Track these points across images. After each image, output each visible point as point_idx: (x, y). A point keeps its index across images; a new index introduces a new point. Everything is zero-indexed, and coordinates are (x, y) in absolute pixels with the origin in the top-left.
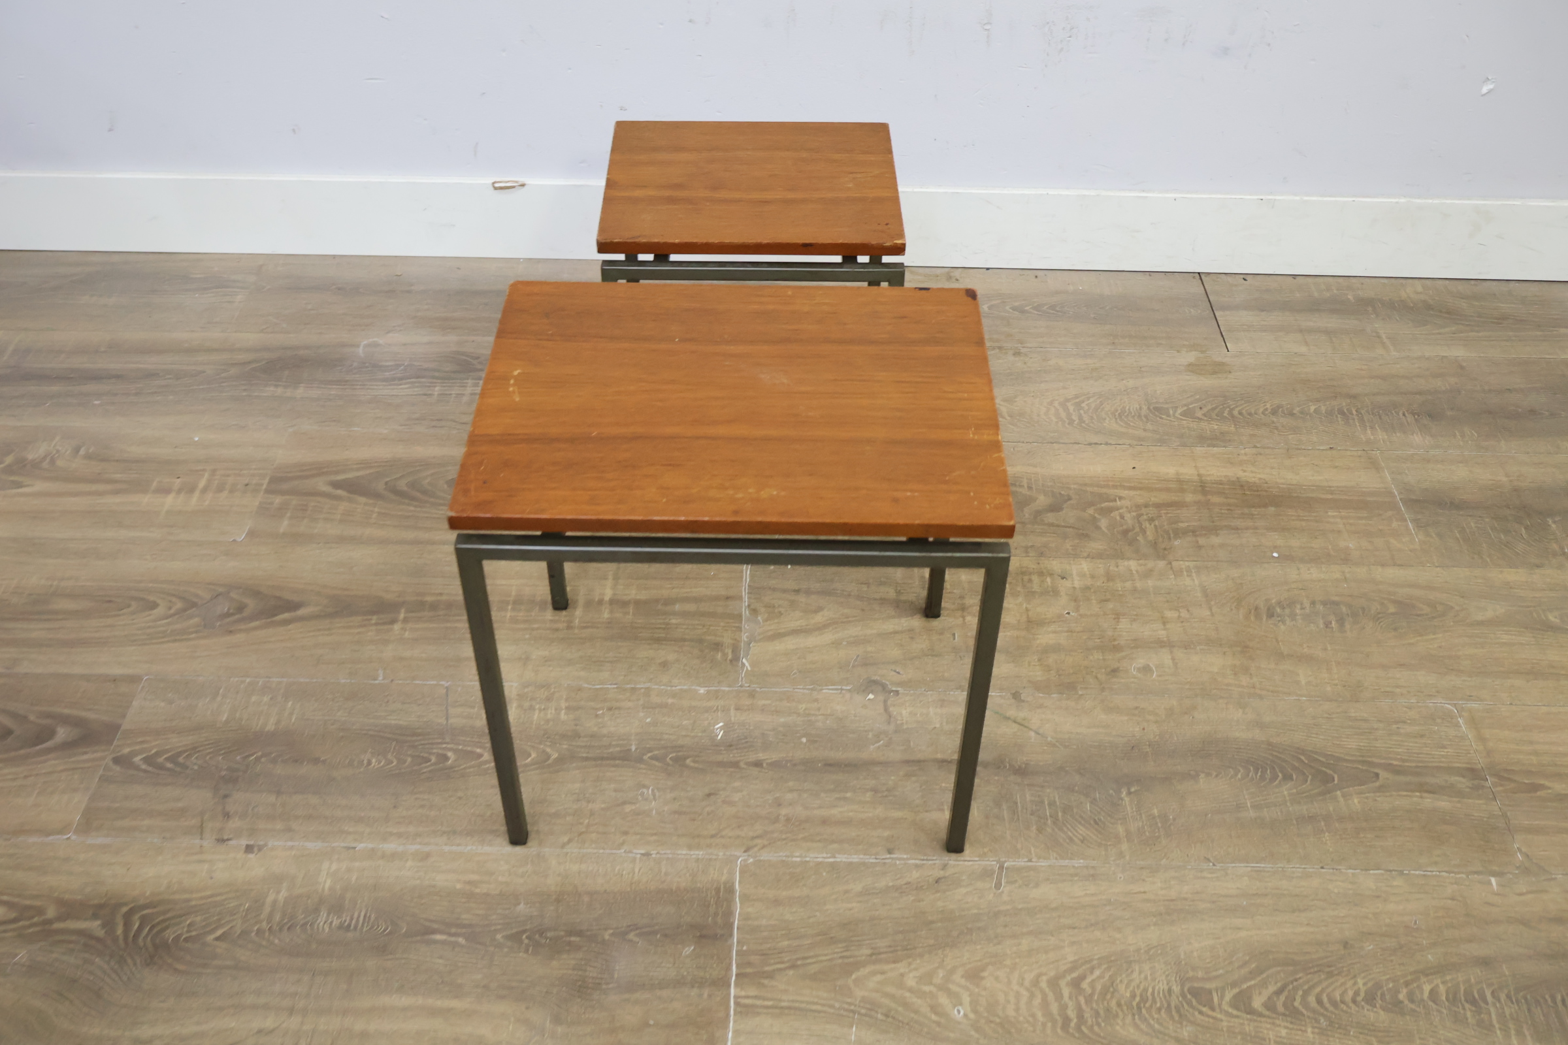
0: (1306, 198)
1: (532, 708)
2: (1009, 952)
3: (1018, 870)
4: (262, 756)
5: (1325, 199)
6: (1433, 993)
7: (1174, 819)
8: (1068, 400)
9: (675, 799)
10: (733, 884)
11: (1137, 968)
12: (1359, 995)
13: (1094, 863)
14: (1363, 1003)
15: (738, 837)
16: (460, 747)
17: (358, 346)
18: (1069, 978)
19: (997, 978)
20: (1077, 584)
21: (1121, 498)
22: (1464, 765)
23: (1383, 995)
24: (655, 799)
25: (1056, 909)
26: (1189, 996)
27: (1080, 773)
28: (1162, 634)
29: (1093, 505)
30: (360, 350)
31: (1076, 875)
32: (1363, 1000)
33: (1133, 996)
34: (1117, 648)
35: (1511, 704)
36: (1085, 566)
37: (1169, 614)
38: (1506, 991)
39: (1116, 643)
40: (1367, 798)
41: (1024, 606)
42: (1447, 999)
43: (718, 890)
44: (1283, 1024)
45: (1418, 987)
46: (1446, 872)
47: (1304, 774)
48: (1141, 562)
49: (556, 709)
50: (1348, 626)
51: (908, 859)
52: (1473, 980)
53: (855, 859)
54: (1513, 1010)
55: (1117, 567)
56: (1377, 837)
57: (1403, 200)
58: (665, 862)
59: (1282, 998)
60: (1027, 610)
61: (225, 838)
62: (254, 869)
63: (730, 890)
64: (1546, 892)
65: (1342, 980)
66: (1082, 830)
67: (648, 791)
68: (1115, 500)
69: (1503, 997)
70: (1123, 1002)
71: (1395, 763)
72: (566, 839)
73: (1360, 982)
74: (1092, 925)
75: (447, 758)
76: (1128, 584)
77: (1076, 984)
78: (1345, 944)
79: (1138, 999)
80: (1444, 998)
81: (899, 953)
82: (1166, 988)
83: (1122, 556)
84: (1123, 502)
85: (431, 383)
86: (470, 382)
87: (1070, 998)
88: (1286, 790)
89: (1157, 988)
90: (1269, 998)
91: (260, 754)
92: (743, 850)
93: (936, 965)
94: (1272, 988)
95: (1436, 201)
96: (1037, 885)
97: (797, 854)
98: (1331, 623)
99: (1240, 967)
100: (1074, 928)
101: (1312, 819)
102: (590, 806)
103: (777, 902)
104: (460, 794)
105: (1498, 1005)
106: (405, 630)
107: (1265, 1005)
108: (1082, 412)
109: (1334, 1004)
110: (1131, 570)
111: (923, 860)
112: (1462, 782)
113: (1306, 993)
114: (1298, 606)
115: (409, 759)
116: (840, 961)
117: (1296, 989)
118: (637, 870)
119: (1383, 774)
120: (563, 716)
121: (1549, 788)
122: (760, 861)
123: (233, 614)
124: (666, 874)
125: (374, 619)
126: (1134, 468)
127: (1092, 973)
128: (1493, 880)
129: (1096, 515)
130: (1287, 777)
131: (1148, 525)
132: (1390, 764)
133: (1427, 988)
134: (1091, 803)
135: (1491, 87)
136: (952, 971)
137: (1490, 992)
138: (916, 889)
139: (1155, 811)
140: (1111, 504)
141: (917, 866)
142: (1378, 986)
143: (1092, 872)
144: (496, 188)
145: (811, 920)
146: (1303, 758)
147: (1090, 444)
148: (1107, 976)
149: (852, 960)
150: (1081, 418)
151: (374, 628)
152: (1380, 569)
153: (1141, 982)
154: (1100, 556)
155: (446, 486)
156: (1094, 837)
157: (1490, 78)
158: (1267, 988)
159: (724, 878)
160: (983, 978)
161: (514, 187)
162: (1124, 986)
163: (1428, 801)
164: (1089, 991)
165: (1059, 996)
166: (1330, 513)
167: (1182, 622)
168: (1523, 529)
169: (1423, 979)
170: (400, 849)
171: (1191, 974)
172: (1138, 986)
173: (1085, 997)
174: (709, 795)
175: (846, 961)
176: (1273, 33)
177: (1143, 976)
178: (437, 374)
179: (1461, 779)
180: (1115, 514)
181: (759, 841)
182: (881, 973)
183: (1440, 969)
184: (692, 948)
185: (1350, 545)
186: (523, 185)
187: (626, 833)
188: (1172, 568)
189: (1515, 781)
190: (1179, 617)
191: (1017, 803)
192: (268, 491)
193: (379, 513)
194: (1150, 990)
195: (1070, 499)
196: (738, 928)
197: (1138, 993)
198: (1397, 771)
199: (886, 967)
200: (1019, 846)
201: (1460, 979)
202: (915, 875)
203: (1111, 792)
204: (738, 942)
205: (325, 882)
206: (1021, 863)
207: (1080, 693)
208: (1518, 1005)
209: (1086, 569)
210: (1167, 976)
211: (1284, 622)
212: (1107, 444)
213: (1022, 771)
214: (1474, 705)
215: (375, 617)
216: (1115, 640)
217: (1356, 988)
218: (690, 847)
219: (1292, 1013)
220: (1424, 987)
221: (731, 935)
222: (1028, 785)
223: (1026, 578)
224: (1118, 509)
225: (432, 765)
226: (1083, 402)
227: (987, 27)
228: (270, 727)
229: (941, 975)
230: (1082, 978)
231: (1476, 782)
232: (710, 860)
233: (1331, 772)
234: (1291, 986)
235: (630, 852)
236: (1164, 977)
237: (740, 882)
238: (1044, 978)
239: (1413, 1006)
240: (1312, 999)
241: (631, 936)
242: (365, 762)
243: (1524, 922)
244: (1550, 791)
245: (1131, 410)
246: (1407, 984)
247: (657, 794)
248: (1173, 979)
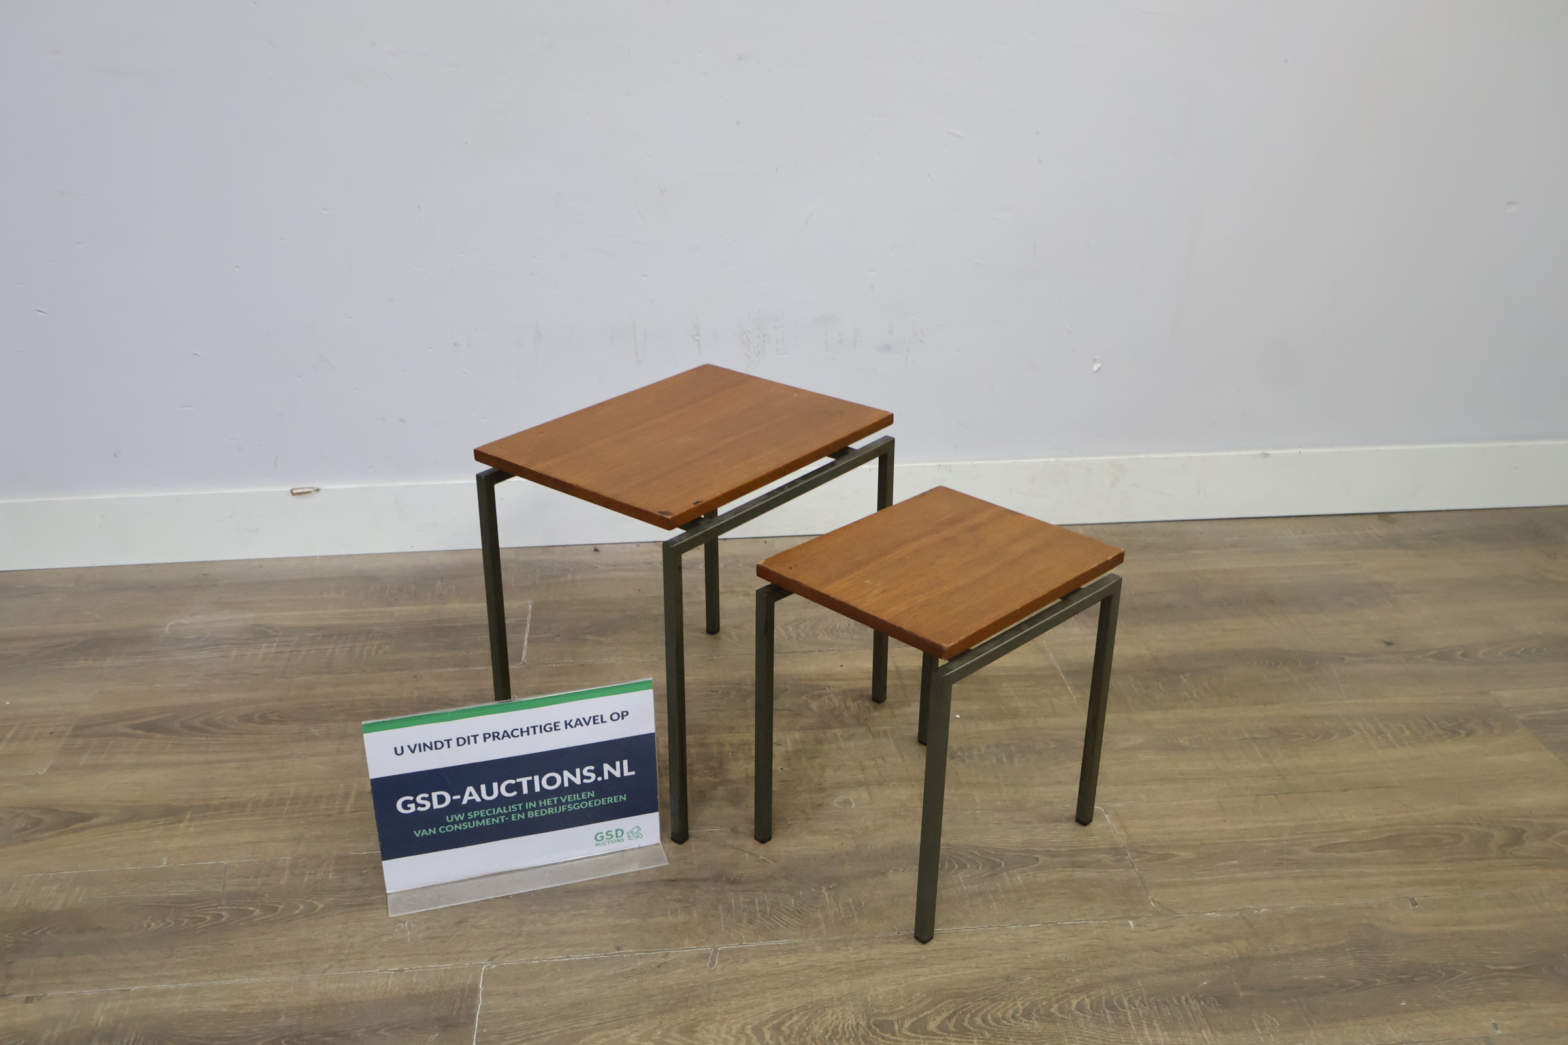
0: (975, 463)
1: (303, 874)
2: (719, 1011)
3: (731, 951)
4: (48, 930)
5: (991, 462)
6: (1080, 1007)
7: (866, 904)
8: (788, 624)
9: (428, 928)
10: (477, 985)
11: (830, 1012)
12: (1017, 1013)
13: (797, 941)
14: (1021, 1018)
15: (484, 951)
16: (235, 908)
17: (165, 626)
18: (770, 1024)
19: (708, 1031)
20: (790, 748)
21: (829, 687)
22: (1109, 847)
23: (1038, 1011)
24: (410, 930)
25: (762, 976)
26: (874, 1027)
27: (787, 879)
28: (861, 777)
29: (807, 693)
30: (166, 630)
31: (780, 951)
32: (1021, 1016)
33: (826, 1032)
34: (822, 790)
35: (1148, 802)
36: (797, 735)
37: (867, 763)
38: (1140, 998)
39: (821, 786)
40: (1028, 875)
41: (744, 766)
42: (1091, 1008)
43: (463, 991)
44: (953, 1039)
45: (1067, 1002)
46: (1092, 920)
47: (976, 863)
48: (845, 729)
49: (324, 873)
50: (1016, 760)
51: (634, 953)
52: (1113, 993)
53: (587, 957)
54: (1145, 1011)
55: (825, 734)
56: (1037, 901)
57: (1052, 460)
58: (416, 975)
59: (953, 1021)
60: (746, 769)
61: (7, 993)
62: (32, 1014)
63: (474, 990)
64: (1172, 926)
65: (1003, 1003)
66: (786, 918)
67: (404, 925)
68: (825, 689)
69: (1137, 1002)
70: (817, 1037)
71: (1052, 849)
72: (326, 966)
73: (1019, 1003)
74: (792, 985)
75: (222, 916)
76: (834, 746)
77: (777, 1028)
78: (1008, 978)
79: (829, 1034)
80: (1088, 1008)
81: (623, 1021)
82: (854, 1023)
83: (830, 727)
84: (832, 689)
85: (229, 648)
86: (264, 645)
87: (771, 1039)
88: (961, 876)
89: (846, 1024)
90: (942, 1022)
91: (46, 928)
92: (488, 960)
93: (655, 1026)
94: (944, 1015)
95: (1079, 459)
96: (746, 961)
97: (536, 958)
98: (1002, 759)
99: (918, 1002)
100: (777, 988)
101: (981, 894)
102: (351, 940)
103: (516, 995)
104: (230, 942)
105: (1133, 1008)
106: (191, 826)
107: (939, 1027)
108: (800, 631)
109: (997, 1021)
110: (837, 736)
111: (647, 952)
112: (1107, 858)
113: (973, 1015)
114: (976, 750)
115: (186, 921)
116: (570, 1032)
117: (965, 1013)
118: (390, 984)
119: (1042, 858)
120: (331, 877)
121: (1178, 856)
122: (503, 966)
123: (30, 828)
124: (417, 983)
125: (162, 821)
126: (842, 666)
127: (791, 1019)
128: (1131, 922)
129: (809, 700)
130: (962, 867)
131: (852, 704)
132: (1050, 851)
133: (1074, 1002)
134: (796, 899)
135: (1099, 365)
136: (668, 1030)
137: (1127, 999)
138: (641, 973)
139: (850, 900)
140: (822, 692)
141: (641, 957)
142: (1034, 1004)
143: (794, 947)
144: (293, 494)
145: (545, 1005)
146: (976, 852)
147: (805, 652)
148: (804, 1020)
149: (580, 1030)
150: (798, 635)
151: (162, 827)
152: (1043, 719)
153: (833, 1022)
154: (811, 728)
155: (236, 721)
156: (798, 923)
157: (1096, 358)
158: (940, 1015)
159: (468, 982)
160: (696, 1031)
161: (310, 492)
162: (818, 1026)
163: (1079, 873)
164: (788, 1032)
165: (761, 1038)
166: (1003, 685)
167: (878, 768)
168: (1160, 684)
169: (1072, 996)
170: (172, 987)
171: (876, 1011)
172: (831, 1025)
173: (784, 1037)
174: (459, 923)
175: (575, 1031)
176: (922, 331)
177: (834, 1017)
178: (234, 642)
179: (1107, 856)
180: (825, 699)
181: (502, 952)
182: (606, 1037)
183: (1086, 988)
184: (437, 1035)
185: (1020, 705)
186: (318, 490)
187: (382, 957)
188: (871, 732)
189: (1151, 853)
190: (875, 765)
191: (731, 905)
192: (74, 736)
193: (172, 744)
194: (841, 1026)
195: (786, 690)
196: (479, 1017)
197: (830, 1029)
198: (1052, 855)
199: (610, 1032)
200: (732, 935)
201: (1103, 993)
202: (640, 963)
203: (813, 889)
204: (478, 1027)
205: (99, 1018)
206: (734, 946)
207: (789, 823)
208: (1150, 1007)
209: (798, 737)
210: (856, 1015)
211: (963, 761)
212: (819, 651)
213: (735, 882)
214: (1118, 805)
215: (163, 820)
216: (820, 784)
217: (1016, 1007)
218: (440, 962)
219: (962, 1031)
220: (1072, 1002)
221: (473, 1022)
222: (741, 891)
223: (746, 747)
224: (827, 694)
225: (207, 923)
226: (801, 624)
227: (696, 338)
228: (58, 907)
229: (659, 1033)
230: (783, 1023)
231: (1118, 857)
232: (458, 969)
233: (999, 860)
234: (961, 1012)
235: (385, 970)
236: (852, 1017)
237: (483, 983)
238: (749, 1027)
239: (1063, 1016)
240: (978, 1020)
241: (382, 1032)
242: (145, 926)
243: (1157, 950)
244: (1178, 858)
245: (841, 626)
246: (1058, 1001)
247: (412, 926)
248: (861, 1016)
